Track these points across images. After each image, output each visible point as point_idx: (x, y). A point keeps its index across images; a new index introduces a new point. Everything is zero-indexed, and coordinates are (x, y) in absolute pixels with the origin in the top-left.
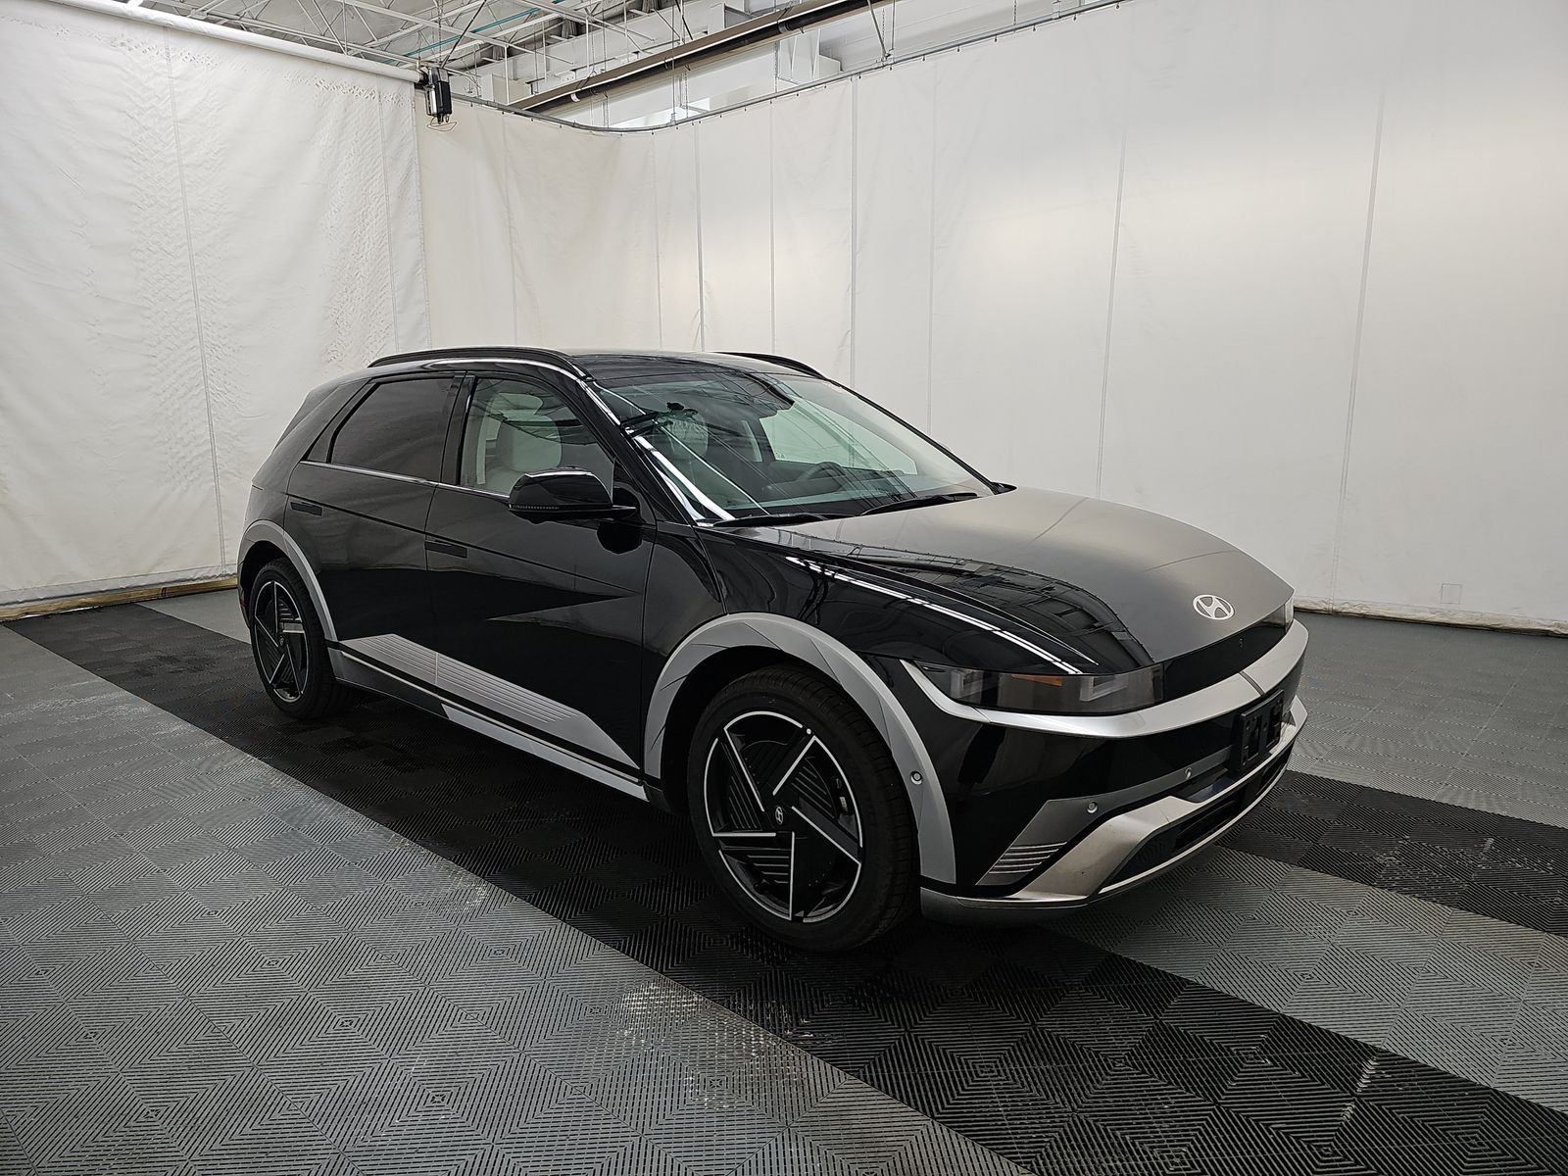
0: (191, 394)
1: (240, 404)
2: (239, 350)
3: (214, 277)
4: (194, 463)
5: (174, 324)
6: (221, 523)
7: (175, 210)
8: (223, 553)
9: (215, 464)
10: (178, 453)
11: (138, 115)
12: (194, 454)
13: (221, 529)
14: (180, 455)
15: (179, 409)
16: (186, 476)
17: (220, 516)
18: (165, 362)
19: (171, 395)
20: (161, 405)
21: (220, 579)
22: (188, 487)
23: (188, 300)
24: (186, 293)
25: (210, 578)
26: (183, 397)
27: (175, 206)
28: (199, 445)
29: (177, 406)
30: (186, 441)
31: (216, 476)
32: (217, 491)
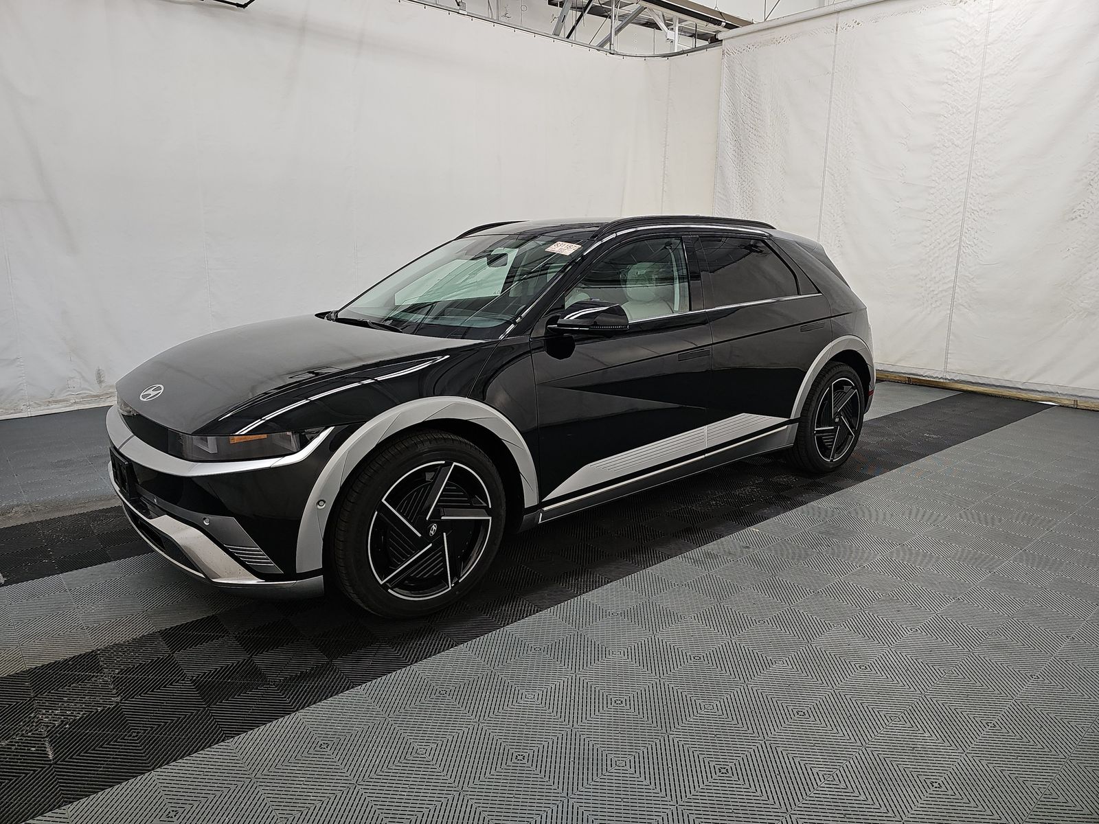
0: (949, 246)
1: (982, 256)
2: (992, 213)
3: (987, 158)
4: (939, 296)
5: (948, 197)
6: (948, 340)
7: (970, 113)
8: (946, 363)
9: (953, 297)
10: (930, 288)
11: (959, 50)
12: (940, 289)
13: (948, 344)
14: (931, 289)
15: (938, 257)
16: (932, 304)
17: (949, 336)
18: (936, 224)
19: (934, 247)
20: (926, 254)
21: (942, 380)
22: (931, 311)
23: (963, 179)
24: (962, 174)
25: (934, 378)
26: (942, 249)
27: (969, 110)
28: (945, 283)
29: (936, 255)
30: (937, 279)
31: (952, 305)
32: (951, 317)
